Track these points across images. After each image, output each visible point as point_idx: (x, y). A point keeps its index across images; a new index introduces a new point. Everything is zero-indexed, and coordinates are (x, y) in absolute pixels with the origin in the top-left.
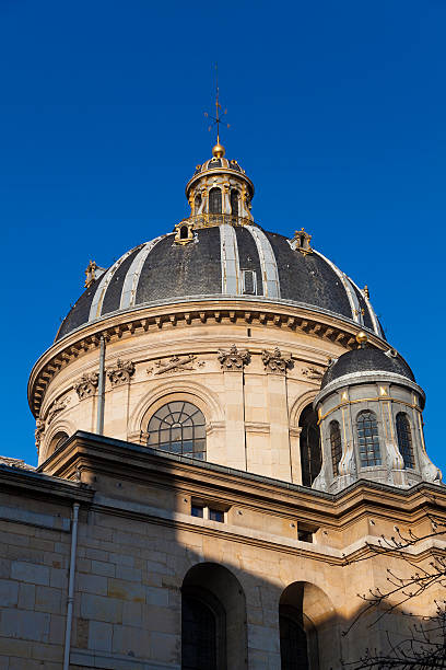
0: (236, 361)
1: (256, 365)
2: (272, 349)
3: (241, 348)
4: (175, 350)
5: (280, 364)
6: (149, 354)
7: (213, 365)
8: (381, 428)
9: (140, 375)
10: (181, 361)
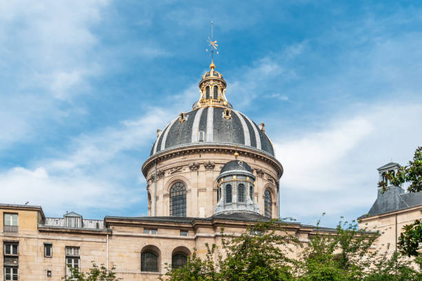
0: (195, 167)
1: (202, 168)
2: (207, 161)
3: (196, 162)
4: (176, 165)
5: (210, 166)
6: (168, 167)
7: (187, 170)
8: (233, 190)
9: (166, 175)
10: (178, 169)
